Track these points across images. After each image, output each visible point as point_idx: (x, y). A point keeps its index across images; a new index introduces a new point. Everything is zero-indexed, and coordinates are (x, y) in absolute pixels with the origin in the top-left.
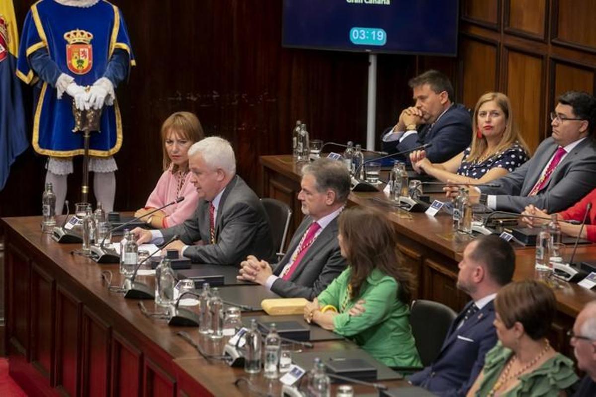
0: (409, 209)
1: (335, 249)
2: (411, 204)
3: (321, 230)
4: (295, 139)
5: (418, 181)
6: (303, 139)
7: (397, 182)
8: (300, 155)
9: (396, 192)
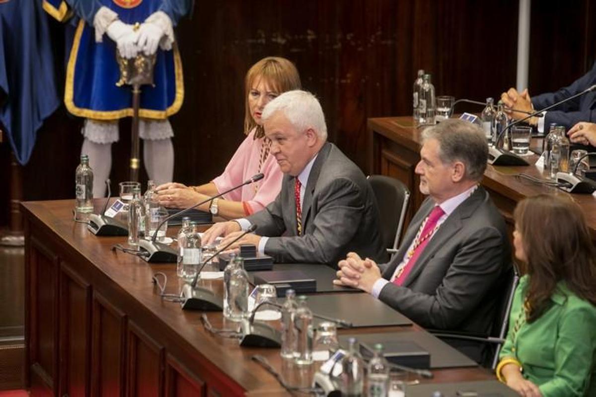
0: (569, 190)
1: (464, 242)
2: (572, 183)
3: (444, 218)
4: (416, 95)
5: (583, 151)
6: (426, 95)
7: (553, 152)
8: (423, 117)
9: (553, 167)
